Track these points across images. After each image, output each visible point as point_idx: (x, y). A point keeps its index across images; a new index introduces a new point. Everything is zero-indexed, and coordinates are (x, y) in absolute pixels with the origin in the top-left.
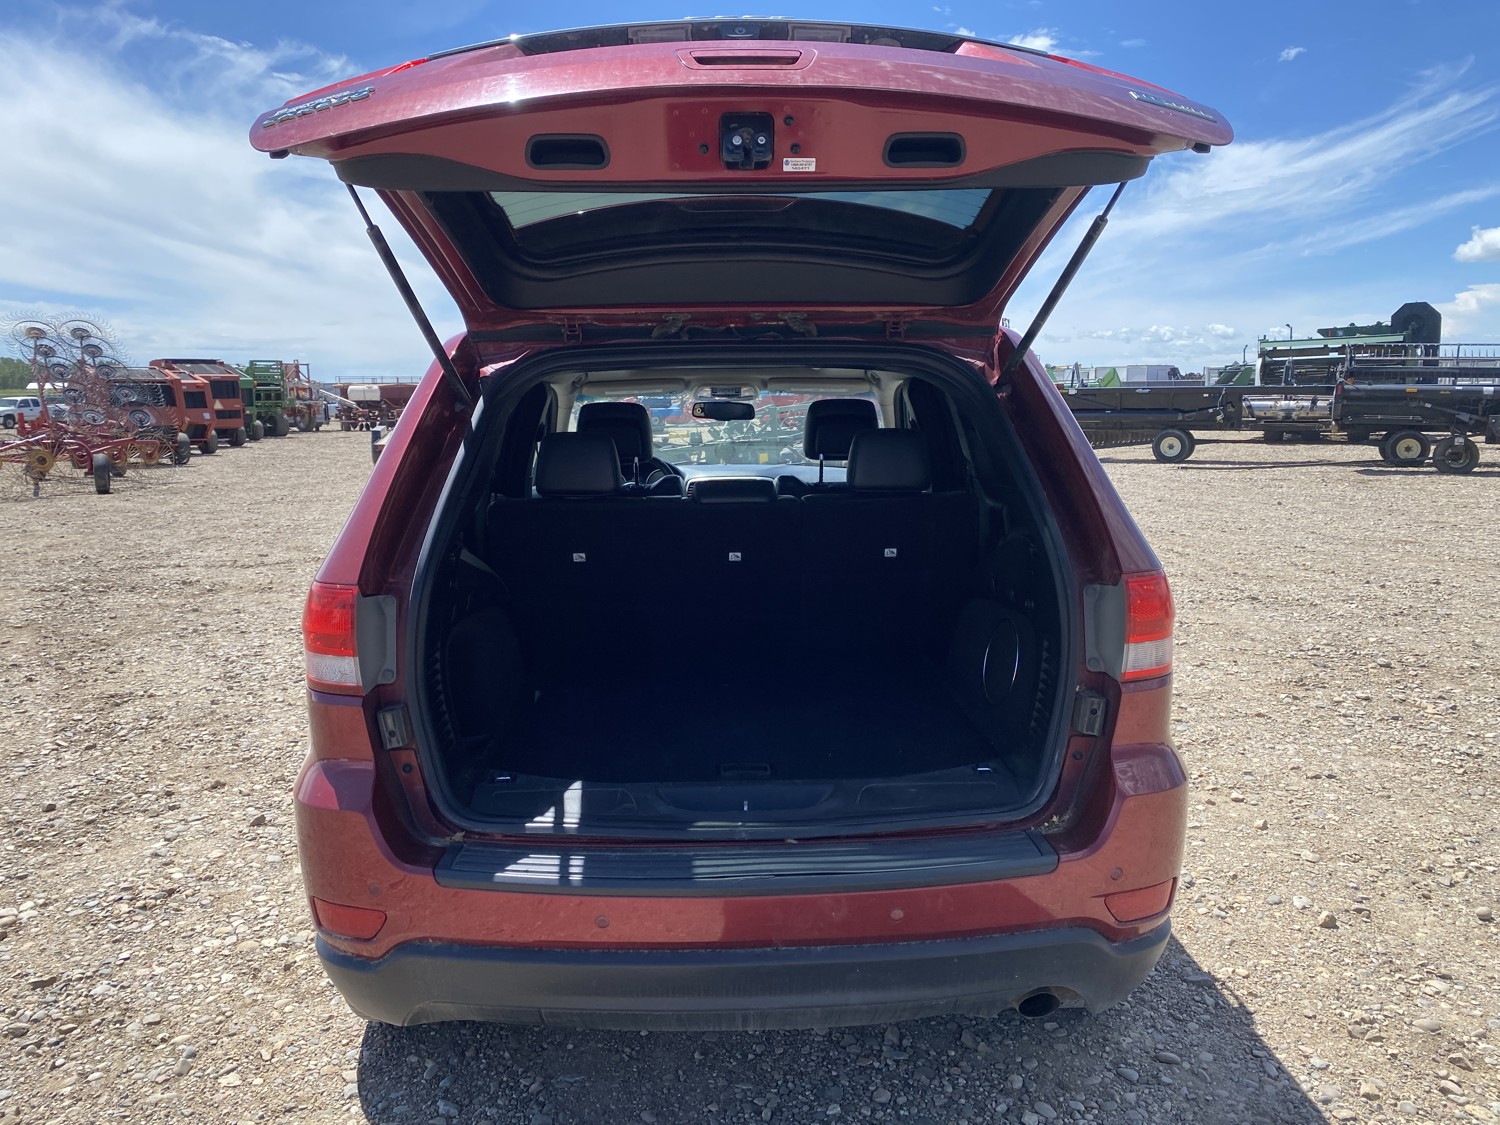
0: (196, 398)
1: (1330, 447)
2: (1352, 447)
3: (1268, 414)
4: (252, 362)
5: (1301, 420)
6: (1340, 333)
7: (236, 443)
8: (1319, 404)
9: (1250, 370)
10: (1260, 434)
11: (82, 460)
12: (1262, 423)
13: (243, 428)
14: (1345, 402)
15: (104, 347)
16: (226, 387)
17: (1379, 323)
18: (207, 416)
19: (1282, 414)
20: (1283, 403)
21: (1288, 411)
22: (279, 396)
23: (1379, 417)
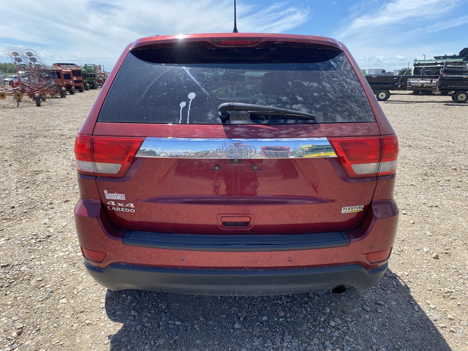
0: (67, 76)
1: (435, 96)
2: (442, 96)
3: (416, 85)
4: (85, 65)
5: (426, 87)
6: (441, 58)
7: (81, 91)
8: (433, 82)
9: (410, 70)
10: (411, 92)
11: (31, 95)
12: (413, 88)
13: (83, 86)
14: (442, 81)
15: (37, 58)
16: (77, 73)
17: (455, 55)
18: (71, 82)
19: (420, 85)
20: (421, 81)
21: (423, 84)
22: (94, 76)
23: (453, 86)
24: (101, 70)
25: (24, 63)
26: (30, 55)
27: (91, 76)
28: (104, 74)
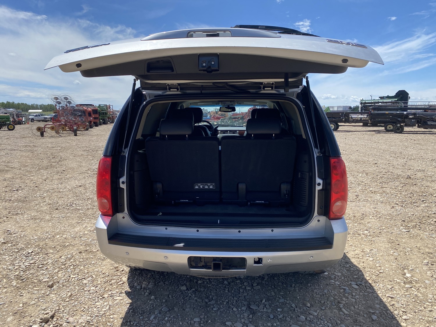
0: (90, 114)
3: (356, 119)
5: (364, 120)
6: (384, 98)
7: (97, 126)
9: (358, 108)
11: (71, 128)
12: (355, 121)
13: (98, 122)
14: (371, 116)
16: (95, 111)
18: (91, 119)
19: (359, 119)
20: (360, 116)
21: (361, 118)
22: (106, 114)
24: (111, 109)
25: (63, 105)
26: (66, 100)
27: (103, 114)
28: (113, 112)
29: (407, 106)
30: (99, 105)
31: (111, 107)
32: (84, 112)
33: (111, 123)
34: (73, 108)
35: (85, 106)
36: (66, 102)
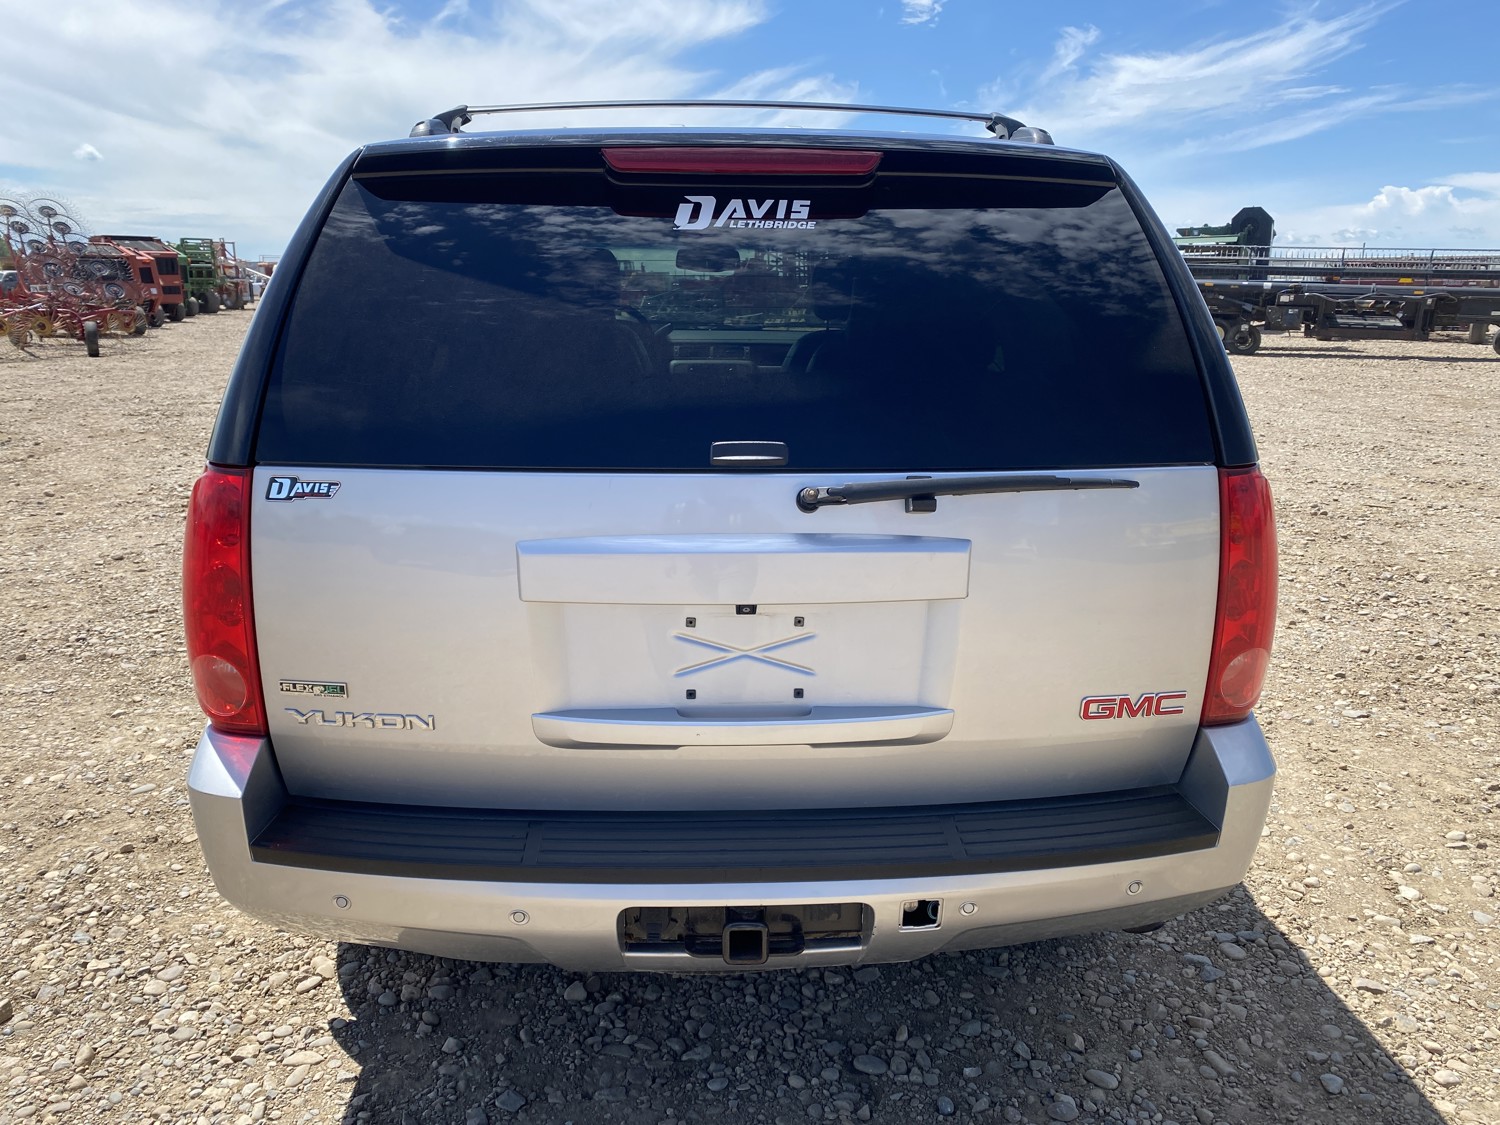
0: (146, 275)
6: (1196, 233)
11: (74, 327)
13: (182, 304)
15: (70, 223)
16: (167, 264)
18: (154, 291)
22: (210, 273)
24: (228, 256)
25: (35, 237)
26: (49, 216)
27: (200, 273)
28: (236, 267)
29: (1267, 262)
30: (182, 240)
31: (228, 247)
32: (123, 265)
33: (229, 308)
34: (79, 250)
35: (127, 242)
36: (50, 225)
